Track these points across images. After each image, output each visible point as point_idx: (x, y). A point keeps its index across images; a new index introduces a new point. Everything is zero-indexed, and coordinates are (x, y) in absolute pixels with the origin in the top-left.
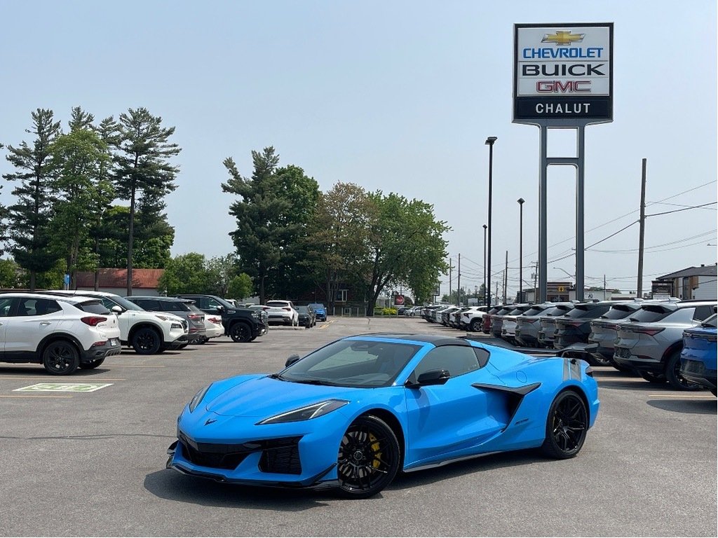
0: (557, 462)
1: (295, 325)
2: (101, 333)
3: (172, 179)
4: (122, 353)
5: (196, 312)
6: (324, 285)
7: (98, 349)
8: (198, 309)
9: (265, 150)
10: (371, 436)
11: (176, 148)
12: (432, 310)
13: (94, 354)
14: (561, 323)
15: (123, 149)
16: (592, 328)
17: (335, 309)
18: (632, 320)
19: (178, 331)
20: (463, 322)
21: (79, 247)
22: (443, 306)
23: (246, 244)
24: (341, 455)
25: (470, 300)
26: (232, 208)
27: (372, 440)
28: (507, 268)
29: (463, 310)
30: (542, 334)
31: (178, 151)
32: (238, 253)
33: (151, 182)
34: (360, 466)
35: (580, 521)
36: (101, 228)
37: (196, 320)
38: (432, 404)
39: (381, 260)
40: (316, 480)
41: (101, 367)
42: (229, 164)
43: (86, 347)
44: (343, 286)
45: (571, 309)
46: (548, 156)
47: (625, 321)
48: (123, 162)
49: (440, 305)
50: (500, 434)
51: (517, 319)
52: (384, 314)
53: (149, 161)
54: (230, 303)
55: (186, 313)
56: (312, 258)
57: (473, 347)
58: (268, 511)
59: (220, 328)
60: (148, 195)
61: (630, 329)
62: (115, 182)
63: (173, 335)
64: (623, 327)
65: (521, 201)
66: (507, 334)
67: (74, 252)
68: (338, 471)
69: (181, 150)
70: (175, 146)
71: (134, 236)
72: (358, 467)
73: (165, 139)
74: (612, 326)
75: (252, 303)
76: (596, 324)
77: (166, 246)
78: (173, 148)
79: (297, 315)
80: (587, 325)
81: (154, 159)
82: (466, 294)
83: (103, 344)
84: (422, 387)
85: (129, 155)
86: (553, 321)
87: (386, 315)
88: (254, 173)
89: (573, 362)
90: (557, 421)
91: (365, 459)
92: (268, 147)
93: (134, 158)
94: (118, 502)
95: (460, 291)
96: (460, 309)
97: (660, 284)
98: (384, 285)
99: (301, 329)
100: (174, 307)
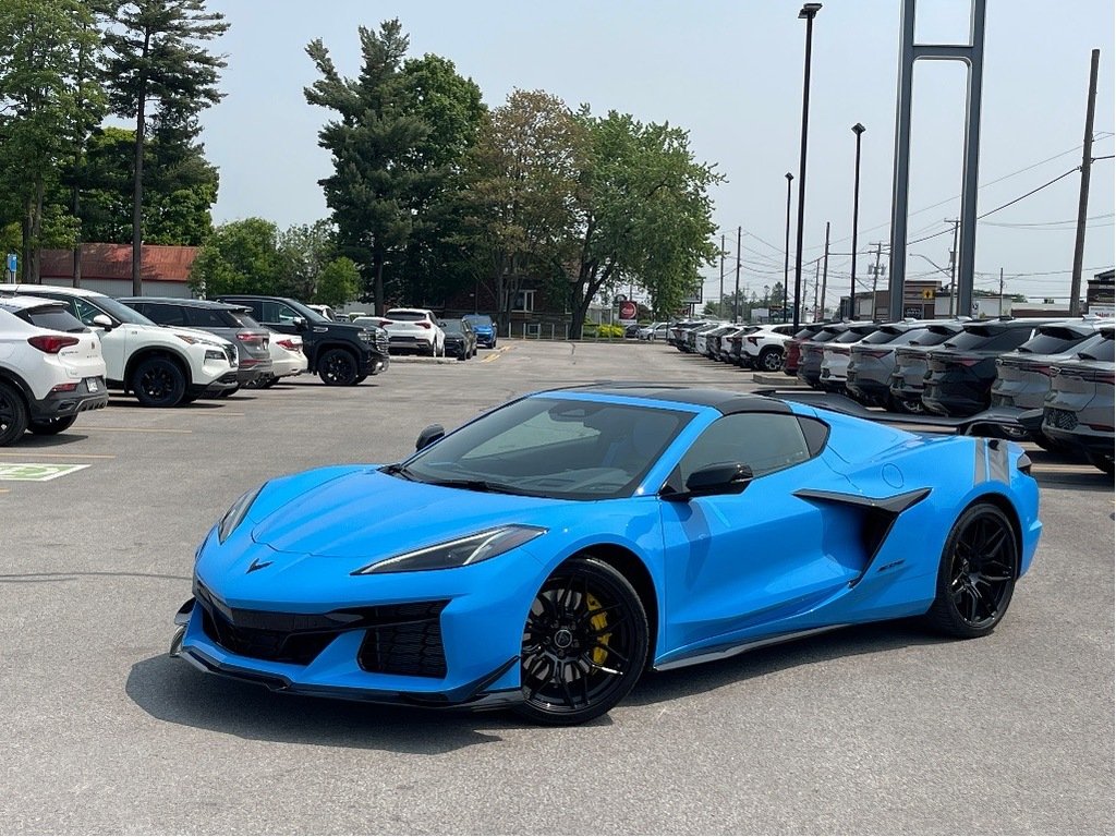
0: (956, 645)
1: (439, 355)
2: (67, 367)
3: (212, 81)
4: (111, 404)
5: (251, 328)
6: (492, 283)
7: (63, 398)
8: (257, 324)
9: (383, 27)
10: (590, 598)
11: (222, 22)
12: (688, 330)
13: (56, 406)
14: (937, 359)
15: (121, 21)
16: (999, 370)
17: (512, 326)
18: (1083, 357)
19: (220, 365)
20: (746, 353)
21: (44, 204)
22: (708, 322)
23: (351, 203)
24: (528, 636)
25: (755, 313)
26: (323, 136)
27: (591, 608)
28: (827, 253)
29: (747, 331)
30: (900, 378)
31: (222, 28)
32: (336, 219)
33: (174, 85)
34: (567, 659)
35: (1024, 784)
36: (84, 169)
37: (254, 343)
38: (715, 532)
39: (596, 236)
40: (478, 689)
41: (69, 431)
42: (317, 51)
43: (40, 393)
44: (527, 284)
45: (956, 333)
46: (916, 42)
47: (1066, 358)
48: (122, 45)
49: (700, 322)
50: (846, 591)
51: (853, 350)
52: (601, 336)
53: (170, 44)
54: (320, 313)
55: (234, 331)
56: (470, 231)
57: (797, 415)
58: (375, 755)
59: (299, 360)
60: (169, 109)
61: (1078, 374)
62: (108, 83)
63: (209, 372)
64: (1065, 371)
65: (859, 129)
66: (831, 378)
67: (35, 213)
68: (522, 667)
69: (229, 25)
70: (218, 17)
71: (144, 185)
72: (563, 662)
73: (201, 5)
74: (1040, 368)
75: (359, 314)
76: (1008, 363)
77: (203, 206)
78: (215, 22)
79: (442, 337)
80: (989, 364)
81: (178, 42)
82: (748, 301)
83: (72, 387)
84: (694, 499)
85: (133, 32)
86: (921, 356)
87: (603, 338)
88: (363, 70)
89: (993, 445)
90: (958, 564)
91: (577, 645)
92: (389, 20)
93: (142, 39)
94: (69, 728)
95: (739, 295)
96: (741, 328)
97: (1101, 287)
98: (600, 282)
99: (449, 363)
100: (212, 318)
